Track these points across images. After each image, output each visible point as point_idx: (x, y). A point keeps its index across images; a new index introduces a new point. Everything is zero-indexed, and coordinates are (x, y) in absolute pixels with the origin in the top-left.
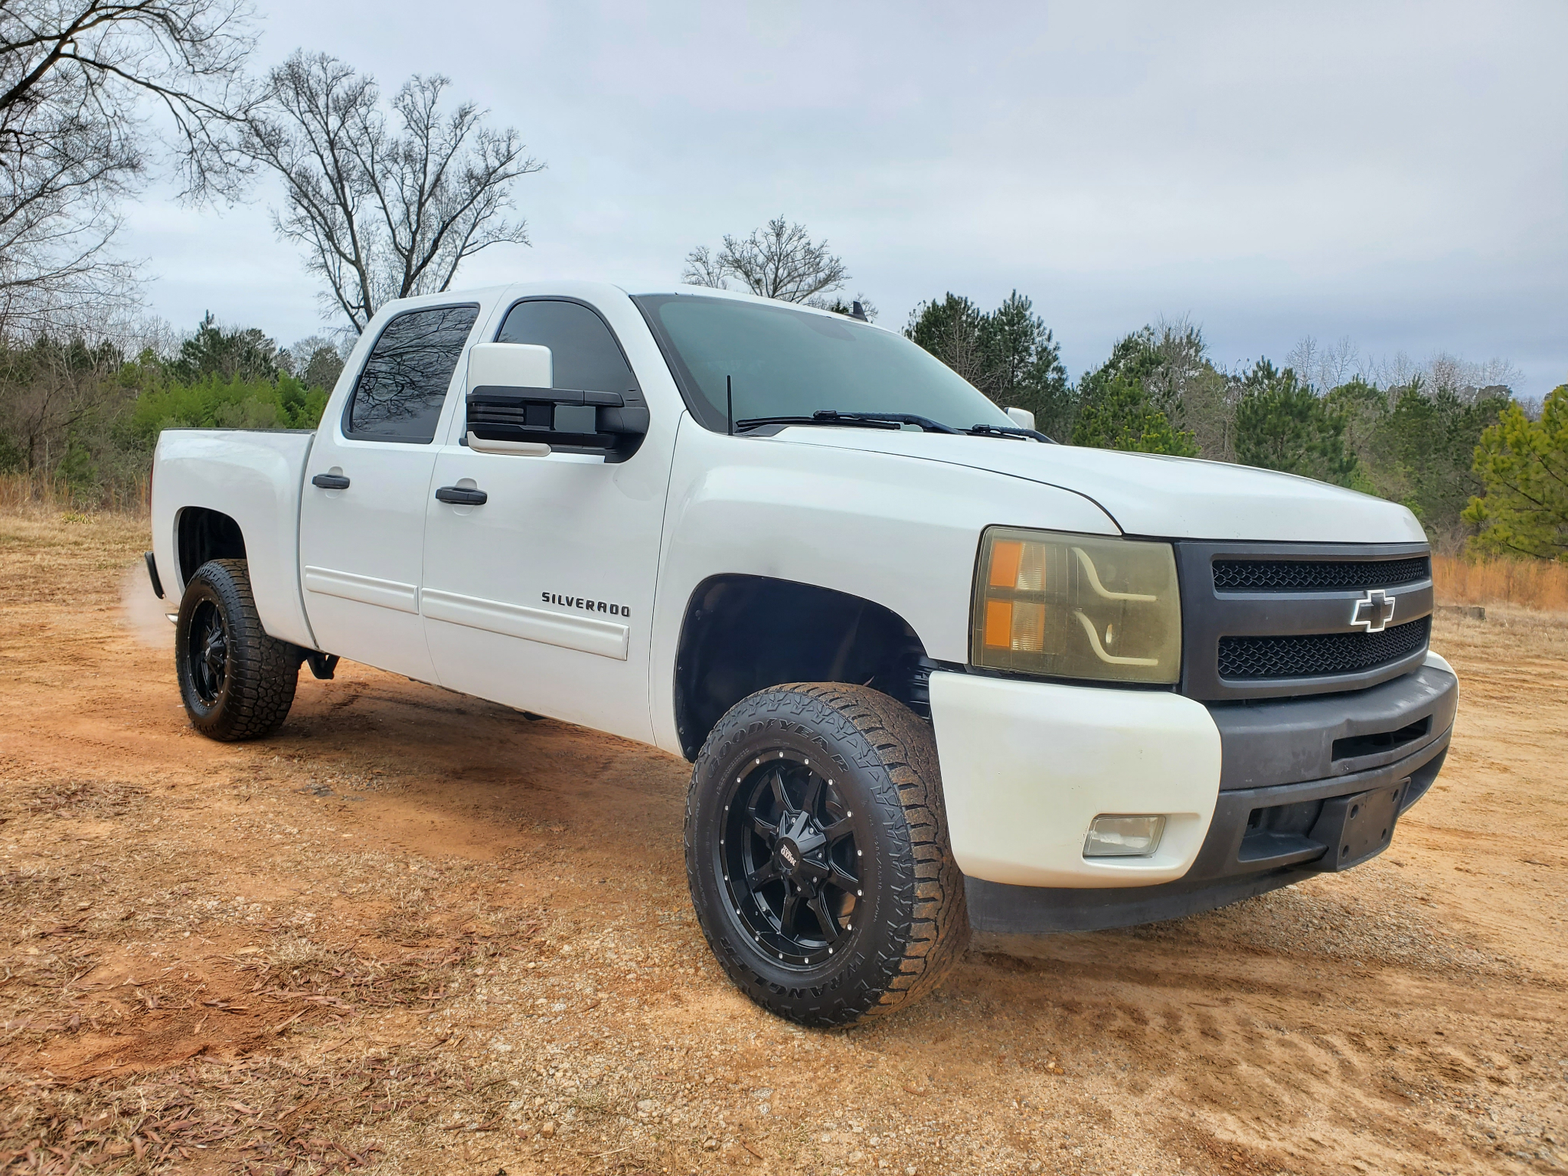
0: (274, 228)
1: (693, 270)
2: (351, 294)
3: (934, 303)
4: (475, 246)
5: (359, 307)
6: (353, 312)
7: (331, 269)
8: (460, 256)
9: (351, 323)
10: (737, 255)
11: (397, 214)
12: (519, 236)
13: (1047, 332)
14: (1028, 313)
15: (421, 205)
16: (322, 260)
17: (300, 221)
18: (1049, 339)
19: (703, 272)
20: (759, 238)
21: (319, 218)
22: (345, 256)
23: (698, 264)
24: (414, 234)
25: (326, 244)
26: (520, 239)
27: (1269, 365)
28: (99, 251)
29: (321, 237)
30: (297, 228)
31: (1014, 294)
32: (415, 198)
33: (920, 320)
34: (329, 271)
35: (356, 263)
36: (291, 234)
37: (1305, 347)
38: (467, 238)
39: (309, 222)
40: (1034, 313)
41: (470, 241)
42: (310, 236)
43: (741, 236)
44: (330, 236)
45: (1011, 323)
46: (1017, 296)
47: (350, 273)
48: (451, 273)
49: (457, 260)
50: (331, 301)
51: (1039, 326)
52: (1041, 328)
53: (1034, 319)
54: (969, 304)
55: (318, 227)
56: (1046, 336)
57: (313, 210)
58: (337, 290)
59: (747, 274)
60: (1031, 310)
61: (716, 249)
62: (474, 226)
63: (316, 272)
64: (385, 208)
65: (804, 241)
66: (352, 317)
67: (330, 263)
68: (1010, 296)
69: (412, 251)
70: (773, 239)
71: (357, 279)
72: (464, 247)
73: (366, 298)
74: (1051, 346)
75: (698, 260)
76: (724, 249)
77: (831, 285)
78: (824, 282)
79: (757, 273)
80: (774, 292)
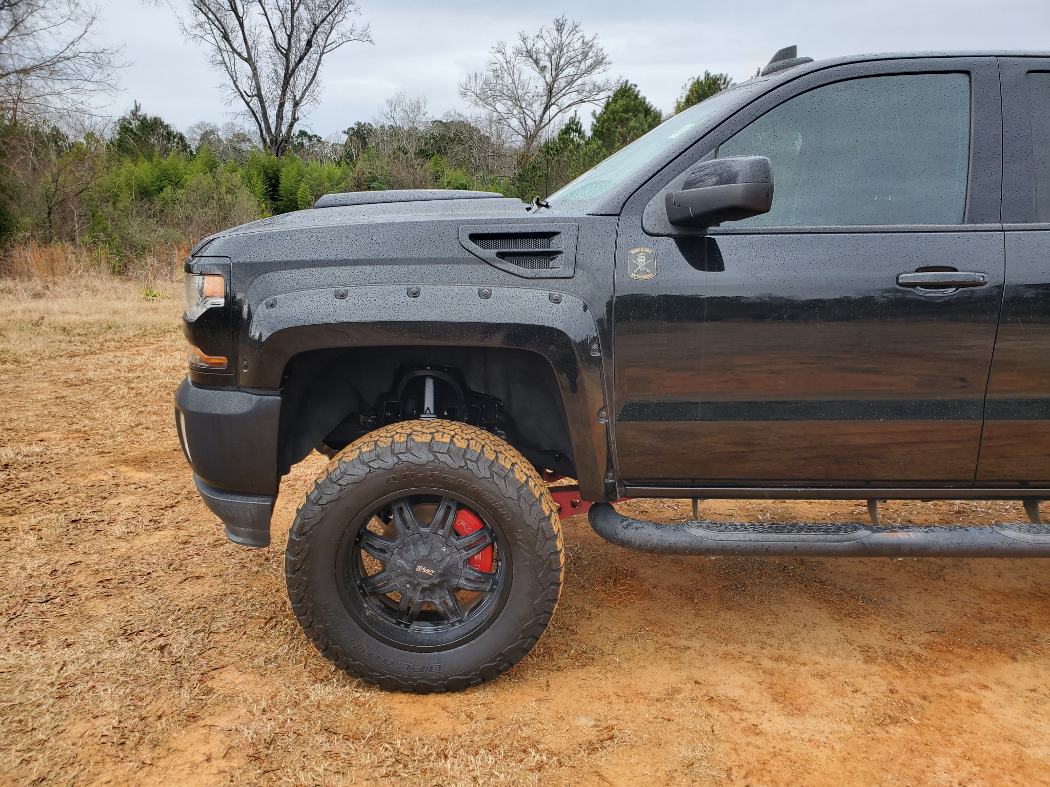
0: (181, 32)
1: (494, 60)
2: (246, 85)
4: (334, 45)
5: (253, 96)
6: (248, 99)
7: (228, 65)
8: (323, 53)
9: (247, 108)
10: (529, 47)
11: (276, 20)
12: (365, 36)
15: (293, 12)
16: (219, 58)
17: (201, 25)
21: (216, 23)
22: (239, 55)
23: (499, 56)
24: (290, 37)
25: (223, 44)
26: (366, 38)
28: (81, 40)
29: (219, 39)
30: (198, 31)
32: (289, 7)
34: (227, 67)
35: (248, 60)
36: (195, 36)
38: (327, 39)
39: (207, 26)
41: (329, 42)
42: (209, 38)
43: (532, 33)
44: (226, 37)
47: (244, 68)
48: (317, 67)
49: (321, 56)
50: (230, 91)
55: (216, 31)
57: (211, 16)
58: (235, 82)
59: (537, 62)
61: (513, 43)
62: (332, 28)
63: (218, 67)
64: (266, 15)
66: (248, 104)
67: (227, 60)
69: (289, 50)
70: (556, 34)
71: (250, 73)
72: (325, 47)
73: (259, 89)
75: (498, 52)
76: (519, 43)
77: (599, 69)
78: (593, 67)
79: (545, 61)
80: (557, 75)
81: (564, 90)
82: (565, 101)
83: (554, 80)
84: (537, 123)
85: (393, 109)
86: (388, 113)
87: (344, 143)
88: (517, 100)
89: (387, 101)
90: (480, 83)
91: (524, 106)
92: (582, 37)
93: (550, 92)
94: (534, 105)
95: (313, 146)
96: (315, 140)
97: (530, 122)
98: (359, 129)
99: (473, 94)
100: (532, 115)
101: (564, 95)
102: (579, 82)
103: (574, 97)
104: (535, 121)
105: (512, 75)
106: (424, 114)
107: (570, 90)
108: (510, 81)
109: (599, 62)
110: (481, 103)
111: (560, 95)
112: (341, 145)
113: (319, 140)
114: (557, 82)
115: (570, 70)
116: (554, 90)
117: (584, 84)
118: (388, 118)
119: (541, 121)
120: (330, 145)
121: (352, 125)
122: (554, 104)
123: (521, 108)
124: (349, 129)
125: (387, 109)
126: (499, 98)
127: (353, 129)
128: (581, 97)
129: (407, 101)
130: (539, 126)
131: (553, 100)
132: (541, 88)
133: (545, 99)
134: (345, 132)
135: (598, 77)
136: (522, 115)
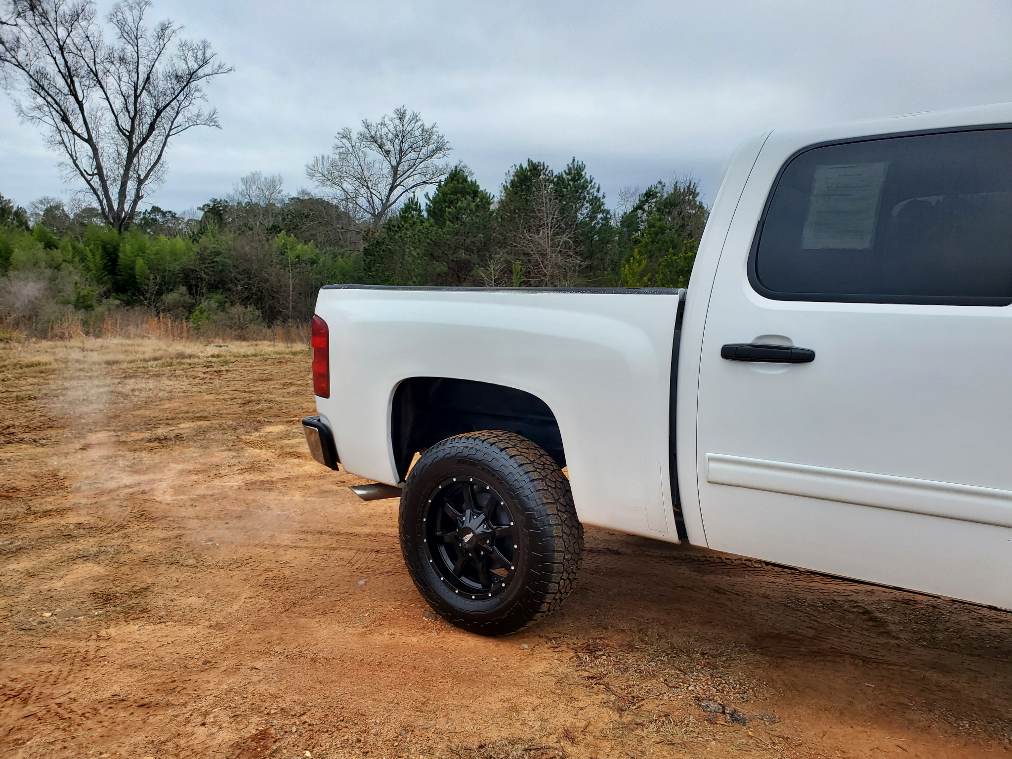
1: (340, 144)
3: (521, 167)
5: (94, 174)
6: (89, 177)
10: (373, 133)
12: (212, 121)
13: (597, 186)
14: (583, 173)
15: (137, 97)
18: (598, 191)
19: (348, 145)
20: (387, 121)
22: (79, 136)
23: (344, 140)
24: (133, 120)
26: (212, 123)
31: (574, 160)
33: (512, 178)
34: (66, 147)
35: (89, 141)
38: (173, 122)
40: (587, 173)
41: (175, 124)
43: (374, 120)
45: (574, 180)
46: (576, 161)
51: (591, 182)
52: (593, 184)
53: (588, 177)
54: (546, 167)
56: (596, 189)
58: (74, 161)
59: (381, 147)
60: (585, 171)
61: (357, 128)
62: (177, 113)
65: (419, 123)
68: (571, 161)
69: (132, 132)
70: (397, 122)
72: (171, 129)
74: (600, 195)
75: (344, 137)
76: (363, 129)
77: (439, 154)
78: (434, 152)
79: (388, 146)
80: (401, 159)
81: (408, 173)
82: (410, 182)
83: (399, 164)
84: (384, 202)
85: (248, 187)
86: (243, 191)
87: (200, 219)
88: (363, 180)
89: (242, 179)
90: (327, 165)
91: (370, 186)
92: (423, 125)
93: (395, 173)
94: (379, 185)
95: (167, 221)
96: (169, 216)
97: (377, 201)
98: (214, 205)
99: (321, 175)
100: (378, 195)
101: (409, 177)
102: (422, 165)
103: (418, 179)
104: (381, 200)
105: (357, 158)
106: (279, 192)
107: (414, 173)
108: (356, 164)
109: (439, 149)
110: (328, 183)
111: (405, 176)
112: (197, 221)
113: (174, 216)
114: (401, 165)
115: (412, 155)
116: (399, 172)
117: (427, 167)
118: (244, 196)
119: (388, 200)
120: (185, 221)
121: (208, 202)
122: (399, 185)
123: (368, 188)
124: (204, 206)
125: (242, 187)
126: (346, 179)
127: (208, 205)
128: (424, 179)
129: (263, 179)
130: (386, 205)
131: (398, 181)
132: (386, 169)
133: (390, 180)
134: (199, 208)
135: (438, 161)
136: (369, 195)
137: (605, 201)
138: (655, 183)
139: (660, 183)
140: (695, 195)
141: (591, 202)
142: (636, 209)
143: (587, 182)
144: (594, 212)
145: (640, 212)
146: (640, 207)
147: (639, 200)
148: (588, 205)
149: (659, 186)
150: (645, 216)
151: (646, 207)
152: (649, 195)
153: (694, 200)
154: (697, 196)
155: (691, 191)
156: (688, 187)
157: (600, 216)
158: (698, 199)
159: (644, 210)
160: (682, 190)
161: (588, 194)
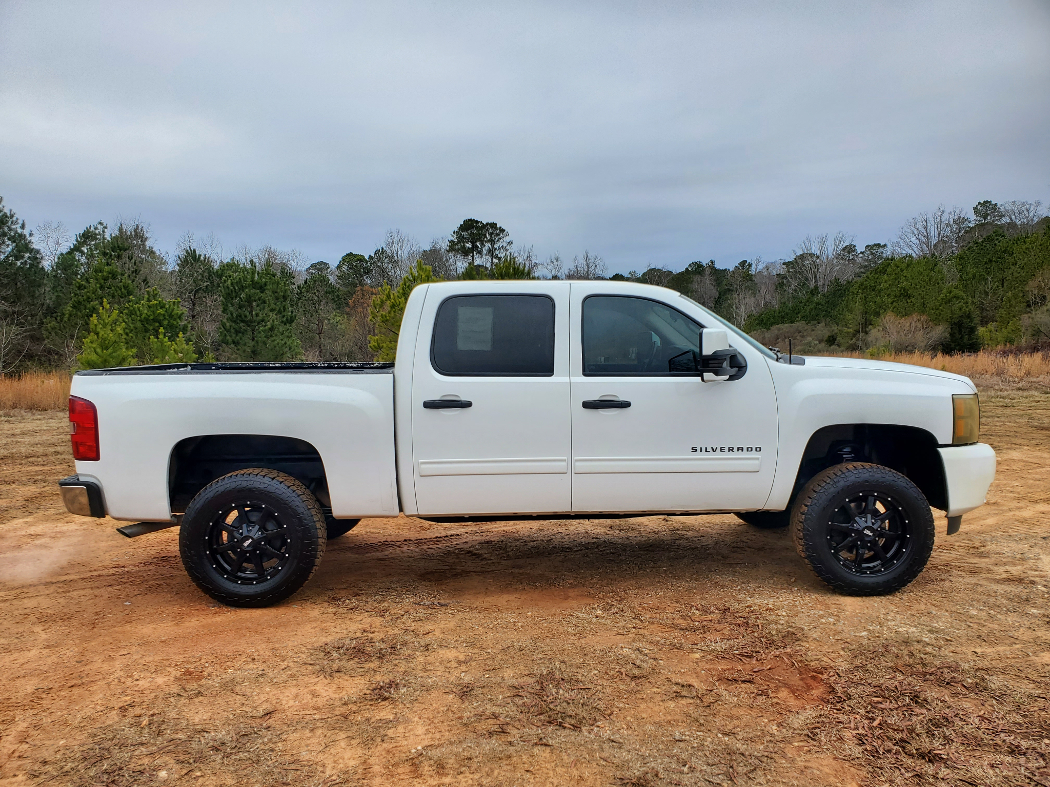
13: (20, 222)
18: (23, 227)
27: (195, 251)
37: (187, 237)
51: (12, 216)
52: (14, 219)
56: (20, 225)
74: (26, 232)
137: (33, 239)
138: (94, 223)
139: (101, 223)
140: (144, 239)
141: (11, 238)
142: (71, 252)
143: (7, 217)
144: (19, 251)
145: (77, 254)
146: (77, 248)
147: (77, 240)
148: (9, 242)
149: (100, 227)
150: (83, 259)
151: (85, 249)
152: (87, 236)
153: (144, 245)
154: (146, 239)
155: (139, 234)
156: (135, 230)
157: (27, 255)
158: (148, 244)
159: (82, 253)
160: (129, 233)
161: (10, 230)
